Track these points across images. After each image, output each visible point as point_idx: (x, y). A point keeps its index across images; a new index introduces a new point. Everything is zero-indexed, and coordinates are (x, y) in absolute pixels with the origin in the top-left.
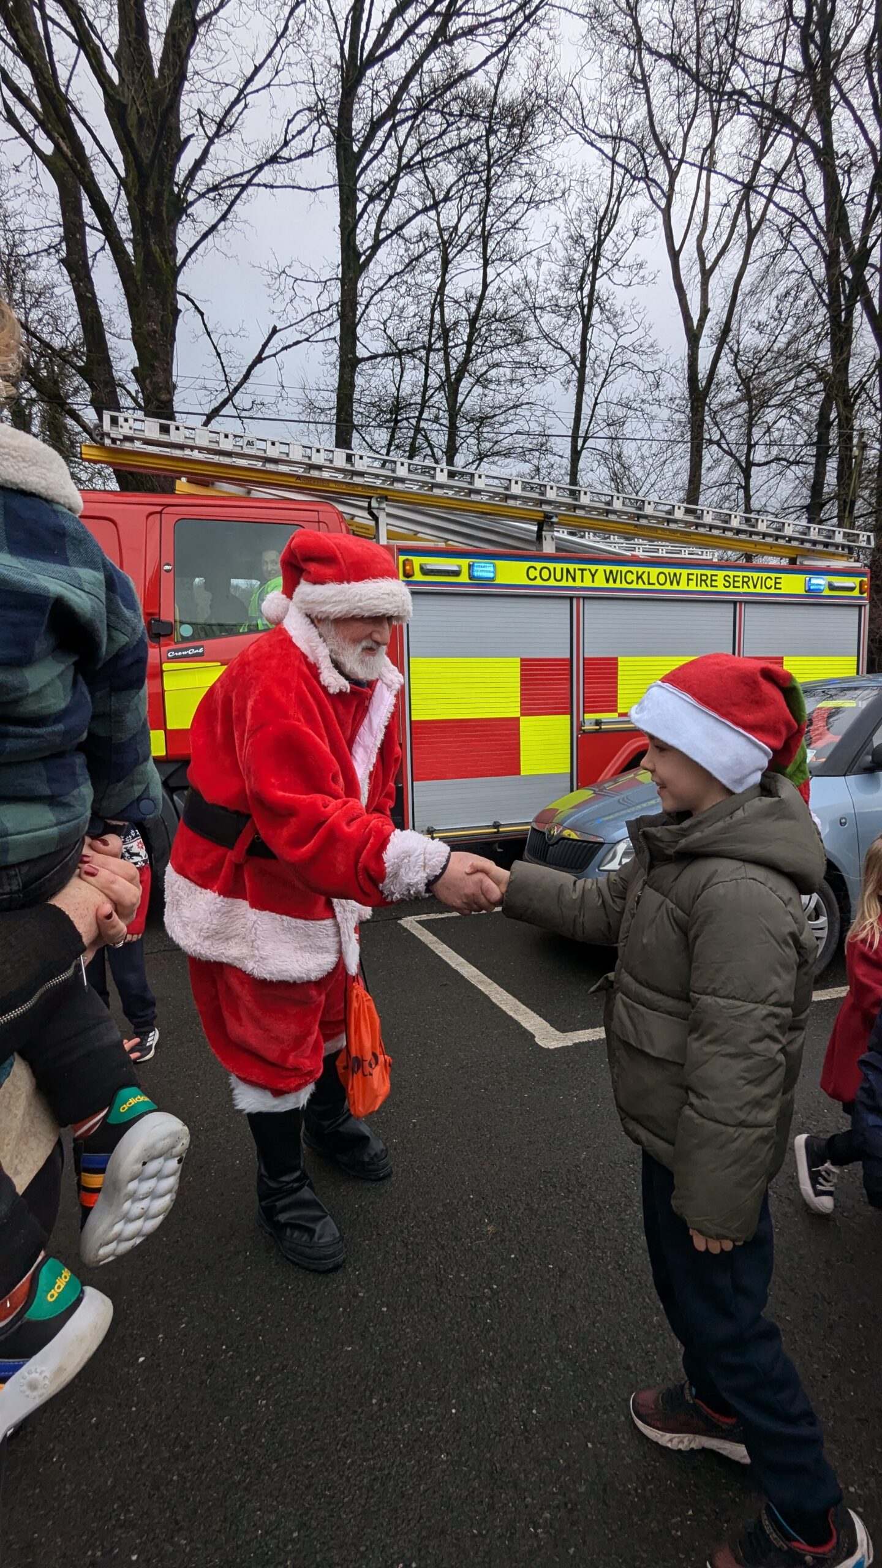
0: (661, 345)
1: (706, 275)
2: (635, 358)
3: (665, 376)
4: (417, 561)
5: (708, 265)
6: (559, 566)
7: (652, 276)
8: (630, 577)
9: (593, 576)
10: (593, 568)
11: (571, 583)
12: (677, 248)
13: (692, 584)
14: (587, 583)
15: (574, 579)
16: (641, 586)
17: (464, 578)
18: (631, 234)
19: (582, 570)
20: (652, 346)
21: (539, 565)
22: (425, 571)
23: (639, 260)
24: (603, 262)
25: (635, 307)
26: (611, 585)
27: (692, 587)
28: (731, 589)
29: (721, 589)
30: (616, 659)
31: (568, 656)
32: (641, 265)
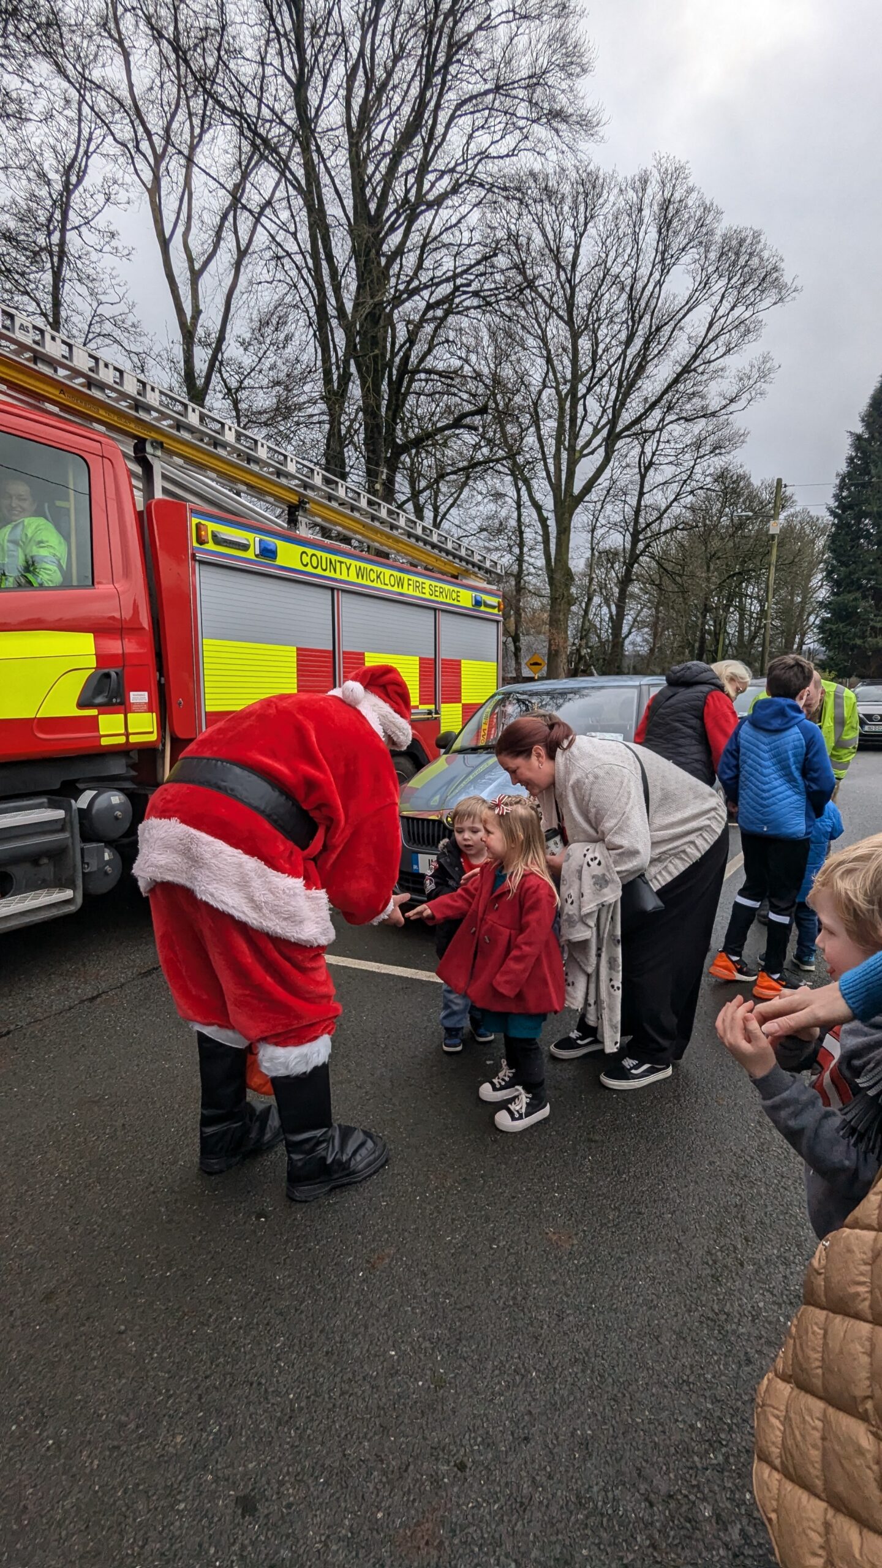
0: (145, 327)
1: (195, 276)
2: (117, 333)
3: (150, 363)
4: (212, 526)
5: (197, 266)
6: (325, 555)
7: (126, 252)
8: (373, 576)
9: (348, 569)
10: (348, 561)
11: (332, 575)
12: (167, 236)
13: (411, 588)
14: (344, 577)
15: (335, 570)
16: (379, 585)
17: (250, 554)
18: (101, 198)
19: (341, 562)
20: (133, 326)
21: (310, 551)
22: (218, 540)
23: (112, 228)
24: (72, 214)
25: (114, 278)
26: (360, 581)
27: (411, 592)
28: (433, 598)
29: (427, 596)
30: (363, 654)
31: (331, 649)
32: (113, 235)
